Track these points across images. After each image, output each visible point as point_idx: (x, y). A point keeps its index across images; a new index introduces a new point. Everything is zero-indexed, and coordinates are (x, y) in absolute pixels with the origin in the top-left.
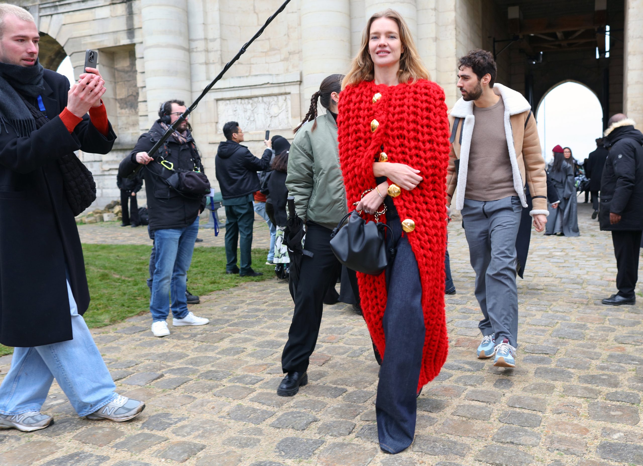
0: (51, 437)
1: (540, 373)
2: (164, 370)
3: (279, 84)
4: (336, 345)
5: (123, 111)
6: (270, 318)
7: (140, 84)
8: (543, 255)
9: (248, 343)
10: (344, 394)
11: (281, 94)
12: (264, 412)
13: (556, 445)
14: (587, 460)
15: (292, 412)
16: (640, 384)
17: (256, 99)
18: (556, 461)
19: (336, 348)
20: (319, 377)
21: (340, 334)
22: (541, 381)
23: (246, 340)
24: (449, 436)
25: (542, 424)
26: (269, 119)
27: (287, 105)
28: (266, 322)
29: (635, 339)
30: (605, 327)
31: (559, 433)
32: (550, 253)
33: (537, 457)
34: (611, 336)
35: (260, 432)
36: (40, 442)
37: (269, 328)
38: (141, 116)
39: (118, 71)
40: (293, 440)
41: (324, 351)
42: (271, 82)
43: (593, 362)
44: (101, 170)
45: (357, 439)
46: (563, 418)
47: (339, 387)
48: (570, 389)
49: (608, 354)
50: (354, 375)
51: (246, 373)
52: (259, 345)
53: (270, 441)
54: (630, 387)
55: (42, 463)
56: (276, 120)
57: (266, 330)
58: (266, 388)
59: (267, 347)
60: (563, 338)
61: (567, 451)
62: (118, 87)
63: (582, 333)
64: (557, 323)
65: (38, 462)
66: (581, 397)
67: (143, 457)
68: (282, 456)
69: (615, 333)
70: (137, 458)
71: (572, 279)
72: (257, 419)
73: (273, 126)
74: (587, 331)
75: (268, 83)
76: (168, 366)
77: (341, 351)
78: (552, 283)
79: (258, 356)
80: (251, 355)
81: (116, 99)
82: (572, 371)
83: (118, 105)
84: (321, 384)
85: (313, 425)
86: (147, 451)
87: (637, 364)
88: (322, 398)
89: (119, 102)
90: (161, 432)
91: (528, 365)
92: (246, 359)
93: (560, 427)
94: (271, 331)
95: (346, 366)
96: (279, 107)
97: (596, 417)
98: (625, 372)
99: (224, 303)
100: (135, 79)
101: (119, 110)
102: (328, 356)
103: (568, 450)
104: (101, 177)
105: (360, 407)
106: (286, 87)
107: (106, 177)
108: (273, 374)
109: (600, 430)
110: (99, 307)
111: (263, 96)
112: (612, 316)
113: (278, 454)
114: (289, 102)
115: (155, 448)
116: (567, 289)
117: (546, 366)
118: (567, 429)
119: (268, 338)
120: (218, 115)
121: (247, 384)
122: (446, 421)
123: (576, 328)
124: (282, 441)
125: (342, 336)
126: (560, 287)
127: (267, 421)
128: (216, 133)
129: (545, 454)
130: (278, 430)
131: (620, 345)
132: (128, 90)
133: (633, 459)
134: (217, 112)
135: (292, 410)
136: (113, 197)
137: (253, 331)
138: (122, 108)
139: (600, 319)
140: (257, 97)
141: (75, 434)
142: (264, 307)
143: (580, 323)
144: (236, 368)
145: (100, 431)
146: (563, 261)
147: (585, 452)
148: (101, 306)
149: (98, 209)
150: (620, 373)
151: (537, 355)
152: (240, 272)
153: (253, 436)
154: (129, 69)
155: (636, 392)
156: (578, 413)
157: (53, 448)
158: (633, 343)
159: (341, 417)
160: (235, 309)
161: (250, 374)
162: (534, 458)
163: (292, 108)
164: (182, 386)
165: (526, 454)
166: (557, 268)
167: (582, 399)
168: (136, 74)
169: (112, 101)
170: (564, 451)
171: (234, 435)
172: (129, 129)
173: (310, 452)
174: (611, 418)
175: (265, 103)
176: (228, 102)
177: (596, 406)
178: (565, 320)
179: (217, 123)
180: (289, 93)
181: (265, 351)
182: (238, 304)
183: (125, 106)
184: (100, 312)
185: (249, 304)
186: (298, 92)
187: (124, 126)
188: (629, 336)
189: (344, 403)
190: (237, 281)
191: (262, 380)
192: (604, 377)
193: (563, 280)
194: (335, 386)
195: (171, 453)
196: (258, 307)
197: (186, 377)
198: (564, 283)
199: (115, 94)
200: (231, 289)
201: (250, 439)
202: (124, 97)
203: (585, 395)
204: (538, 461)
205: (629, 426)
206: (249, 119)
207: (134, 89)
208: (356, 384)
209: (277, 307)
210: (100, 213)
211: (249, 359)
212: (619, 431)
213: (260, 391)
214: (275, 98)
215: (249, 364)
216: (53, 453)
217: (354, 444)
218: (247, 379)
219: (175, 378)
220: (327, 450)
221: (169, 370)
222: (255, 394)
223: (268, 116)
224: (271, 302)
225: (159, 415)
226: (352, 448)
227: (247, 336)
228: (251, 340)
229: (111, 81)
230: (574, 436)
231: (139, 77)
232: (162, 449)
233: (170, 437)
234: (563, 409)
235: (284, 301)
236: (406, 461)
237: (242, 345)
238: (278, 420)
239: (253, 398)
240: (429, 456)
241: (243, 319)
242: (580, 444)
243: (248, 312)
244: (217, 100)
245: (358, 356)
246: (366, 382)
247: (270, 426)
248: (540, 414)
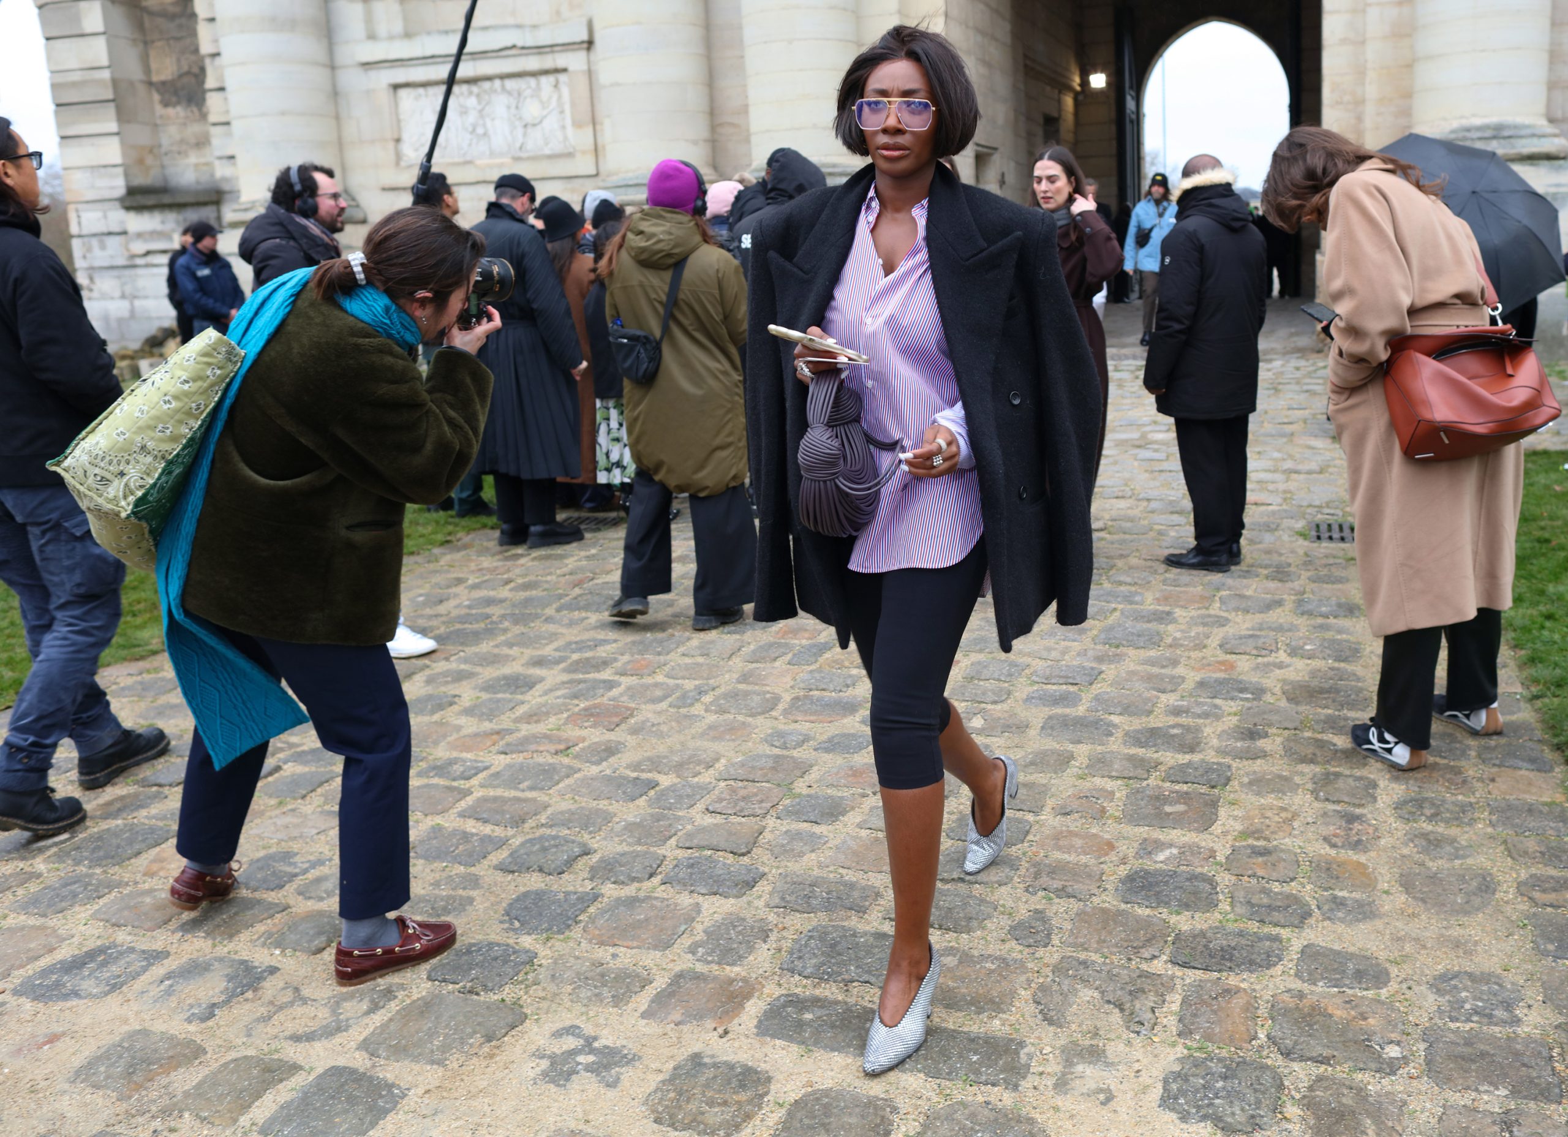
0: (44, 916)
1: (1052, 728)
2: (281, 755)
3: (540, 50)
4: (649, 680)
5: (171, 111)
6: (516, 622)
7: (206, 47)
8: (1126, 441)
9: (464, 683)
10: (652, 793)
11: (546, 72)
12: (486, 839)
13: (1044, 880)
14: (1094, 908)
15: (542, 838)
16: (1239, 744)
17: (486, 85)
18: (1036, 911)
19: (646, 687)
20: (604, 755)
21: (659, 654)
22: (1050, 744)
23: (460, 677)
24: (843, 871)
25: (1030, 837)
26: (520, 131)
27: (560, 97)
28: (505, 630)
29: (1260, 642)
30: (1209, 616)
31: (1057, 855)
32: (1143, 436)
33: (1003, 906)
34: (1218, 635)
35: (474, 882)
36: (23, 928)
37: (510, 645)
38: (215, 124)
39: (151, 13)
40: (539, 895)
41: (621, 695)
42: (520, 44)
43: (1163, 697)
44: (126, 254)
45: (663, 887)
46: (1073, 823)
47: (644, 776)
48: (1099, 761)
49: (1198, 679)
50: (678, 747)
51: (455, 754)
52: (488, 687)
53: (493, 899)
54: (1220, 751)
55: (31, 972)
56: (535, 135)
57: (506, 651)
58: (495, 787)
59: (504, 692)
60: (1117, 647)
61: (1063, 893)
62: (152, 53)
63: (1158, 633)
64: (1115, 609)
65: (21, 971)
66: (1118, 778)
67: (238, 948)
68: (513, 930)
69: (1226, 628)
70: (226, 950)
71: (1171, 502)
72: (470, 855)
73: (530, 146)
74: (1170, 628)
75: (514, 47)
76: (291, 746)
77: (658, 693)
78: (1129, 512)
79: (483, 714)
80: (469, 712)
81: (150, 84)
82: (1115, 719)
83: (156, 97)
84: (608, 772)
85: (581, 863)
86: (245, 936)
87: (1247, 699)
88: (606, 802)
89: (158, 91)
90: (273, 894)
91: (1034, 710)
92: (458, 722)
93: (1061, 843)
94: (515, 651)
95: (664, 728)
96: (542, 102)
97: (1133, 817)
98: (1218, 718)
99: (419, 587)
100: (194, 34)
101: (159, 109)
102: (628, 708)
103: (1064, 887)
104: (127, 272)
105: (679, 819)
106: (557, 55)
107: (140, 271)
108: (512, 752)
109: (1136, 845)
110: (136, 608)
111: (503, 77)
112: (1229, 589)
113: (506, 925)
114: (565, 91)
115: (260, 928)
116: (1156, 527)
117: (1067, 711)
118: (1073, 846)
119: (507, 670)
120: (399, 121)
121: (454, 780)
122: (844, 842)
123: (1149, 621)
124: (518, 899)
125: (662, 658)
126: (1142, 522)
127: (490, 857)
128: (398, 163)
129: (1020, 899)
130: (510, 876)
131: (1229, 657)
132: (178, 60)
133: (1179, 900)
134: (397, 114)
135: (542, 831)
136: (159, 318)
137: (476, 654)
138: (166, 104)
139: (1203, 598)
140: (489, 78)
141: (96, 907)
142: (505, 593)
143: (1160, 608)
144: (436, 743)
145: (148, 900)
146: (1162, 456)
147: (1095, 891)
148: (142, 606)
149: (125, 348)
150: (1208, 721)
151: (1054, 687)
152: (456, 507)
153: (460, 892)
154: (177, 9)
155: (1227, 760)
156: (1103, 811)
157: (53, 941)
158: (1255, 652)
159: (639, 843)
160: (441, 601)
161: (464, 755)
162: (995, 909)
163: (573, 104)
164: (319, 790)
165: (982, 901)
166: (1147, 475)
167: (1119, 782)
168: (196, 22)
169: (141, 89)
170: (1057, 890)
171: (423, 892)
172: (187, 156)
173: (569, 918)
174: (1161, 820)
175: (509, 93)
176: (421, 91)
177: (1139, 796)
178: (1131, 603)
179: (398, 140)
180: (565, 70)
181: (498, 701)
182: (448, 587)
183: (174, 99)
184: (139, 621)
185: (476, 587)
186: (585, 67)
187: (175, 148)
188: (1251, 636)
189: (650, 811)
190: (450, 528)
191: (486, 768)
192: (1175, 731)
193: (1154, 505)
194: (635, 775)
195: (293, 937)
196: (492, 593)
197: (329, 768)
198: (1152, 512)
199: (147, 70)
200: (436, 551)
201: (454, 898)
202: (170, 77)
203: (1126, 774)
204: (1003, 913)
205: (1194, 835)
206: (474, 130)
207: (193, 58)
208: (679, 768)
209: (534, 592)
210: (132, 358)
211: (463, 721)
212: (1171, 845)
213: (480, 794)
214: (532, 81)
215: (464, 732)
216: (51, 950)
217: (656, 898)
218: (455, 767)
219: (305, 774)
220: (603, 912)
221: (292, 755)
222: (469, 800)
223: (517, 123)
224: (520, 581)
225: (270, 857)
226: (652, 906)
227: (463, 667)
228: (470, 675)
229: (134, 40)
230: (1084, 859)
231: (204, 32)
232: (274, 930)
233: (291, 902)
234: (1075, 805)
235: (549, 578)
236: (752, 928)
237: (452, 689)
238: (511, 855)
239: (464, 811)
240: (798, 915)
241: (458, 626)
242: (1089, 876)
243: (469, 607)
244: (396, 87)
245: (692, 705)
246: (699, 762)
247: (496, 868)
248: (1030, 817)
